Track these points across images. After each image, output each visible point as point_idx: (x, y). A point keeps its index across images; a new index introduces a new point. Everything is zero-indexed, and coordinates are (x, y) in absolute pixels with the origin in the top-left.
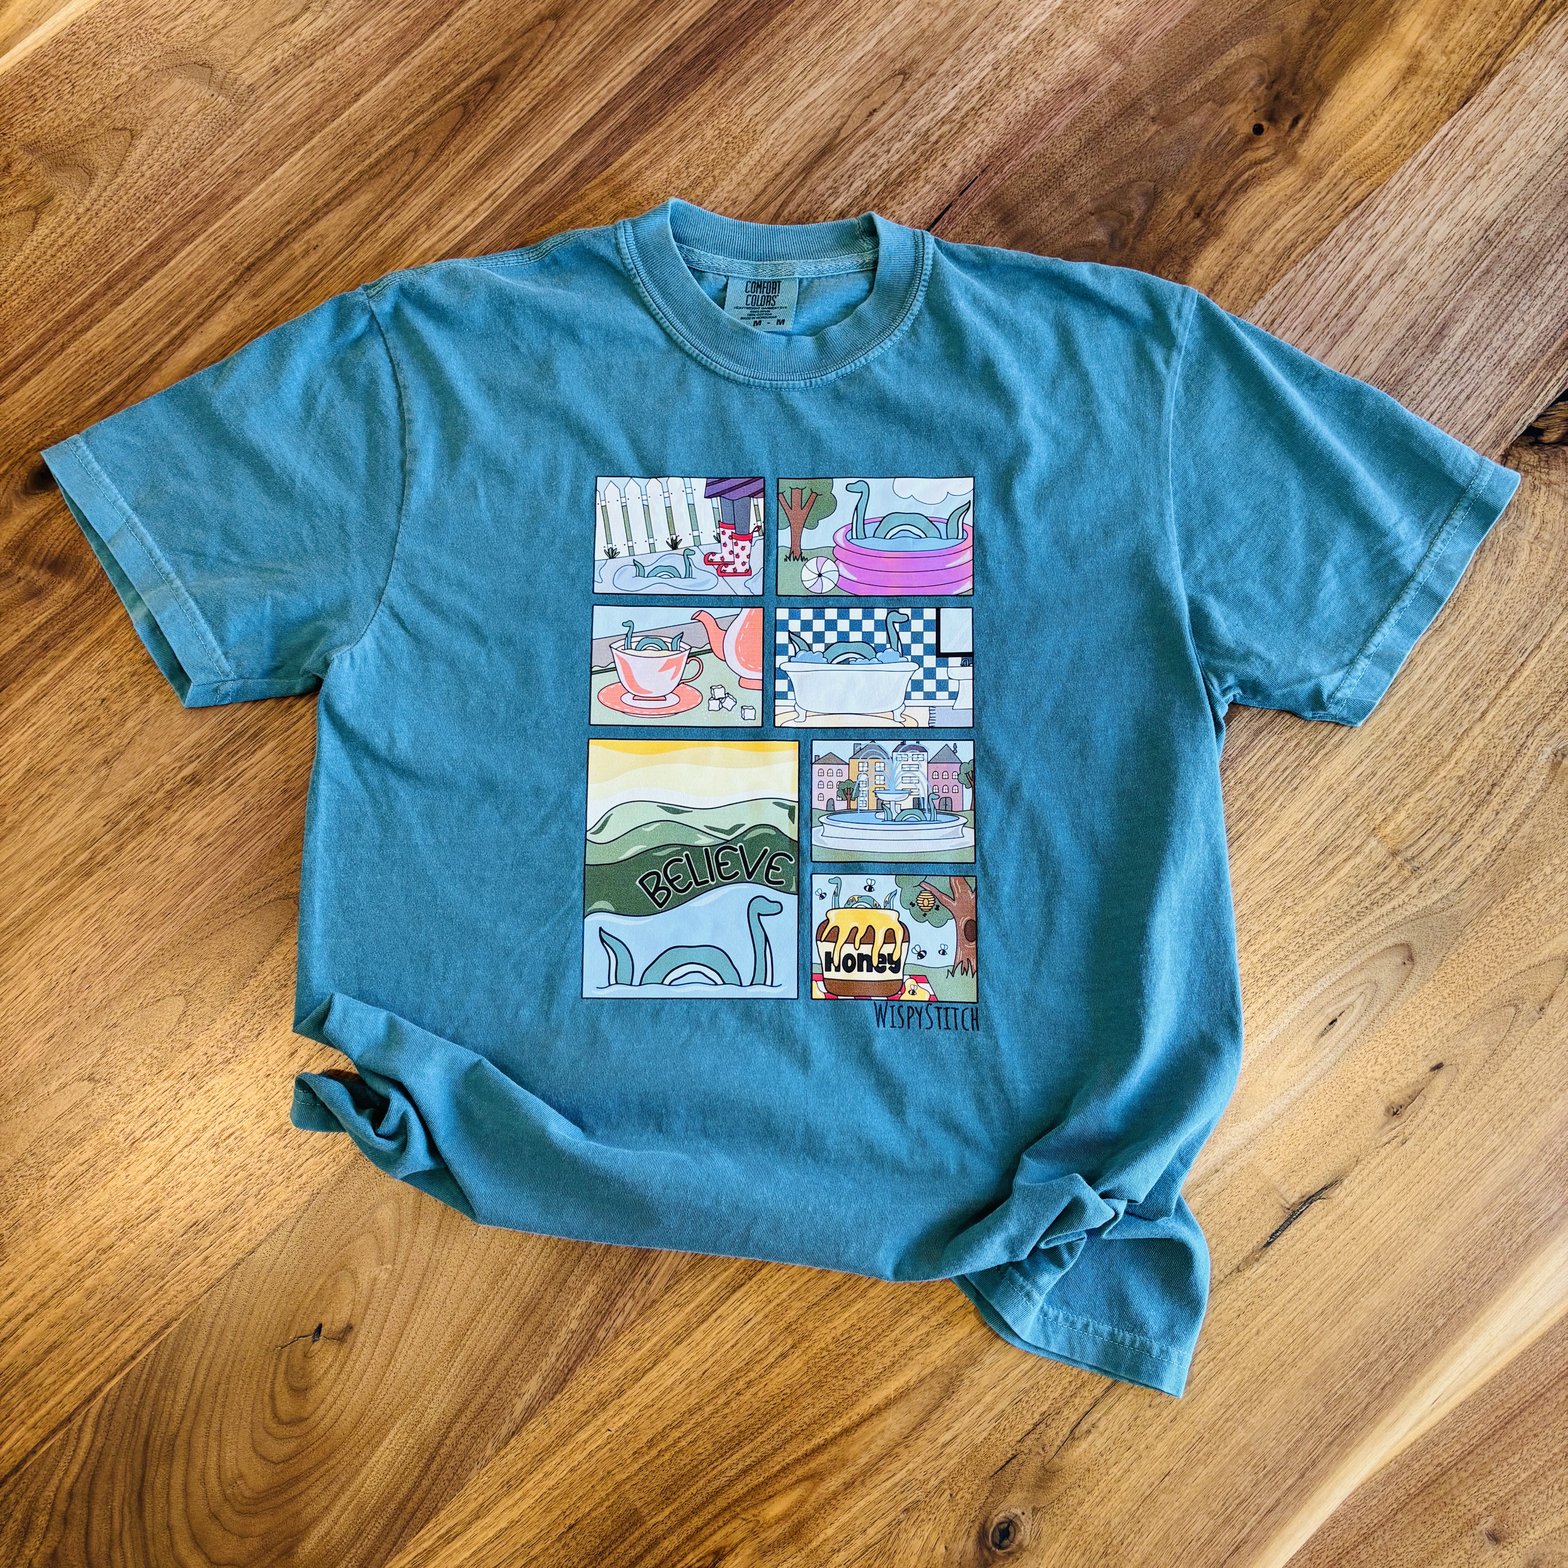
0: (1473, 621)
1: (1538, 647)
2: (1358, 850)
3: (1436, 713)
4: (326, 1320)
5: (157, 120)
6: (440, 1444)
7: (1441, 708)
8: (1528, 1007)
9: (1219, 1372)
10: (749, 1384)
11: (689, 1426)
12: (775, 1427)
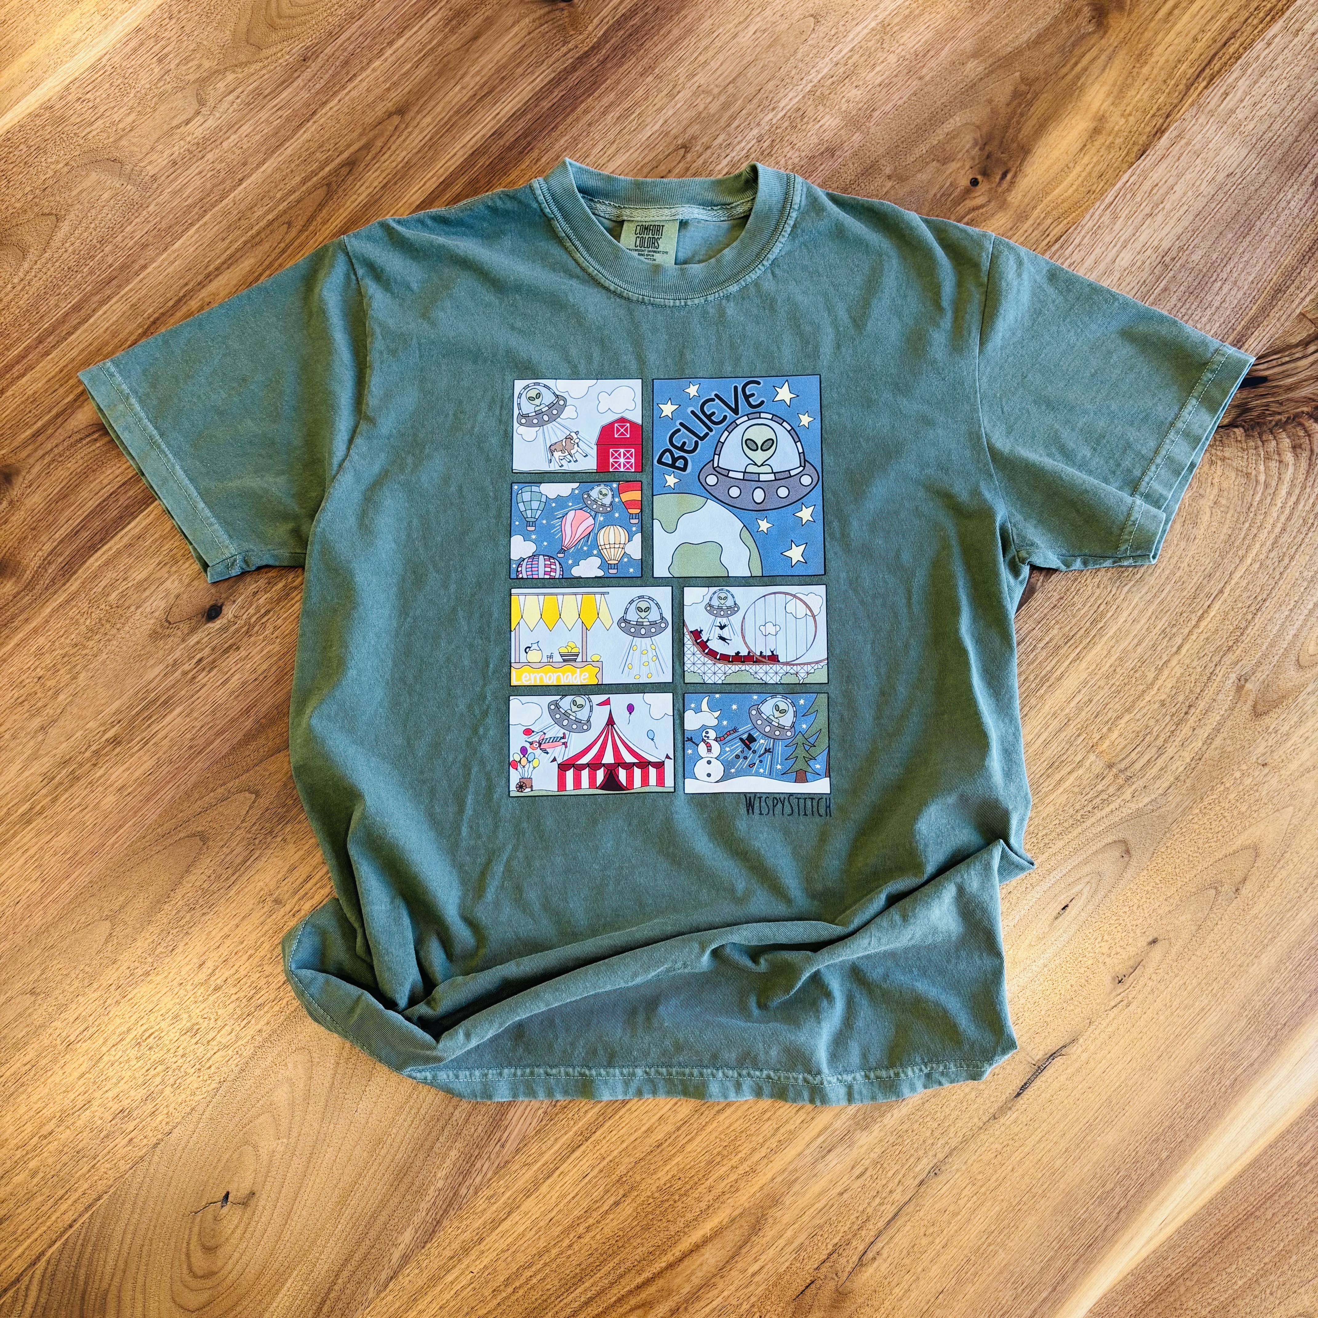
0: (1167, 572)
1: (1221, 591)
2: (1080, 764)
3: (1140, 650)
4: (232, 1188)
5: (78, 206)
6: (330, 1290)
7: (1144, 645)
8: (1226, 888)
9: (982, 1204)
10: (588, 1229)
11: (539, 1266)
12: (611, 1265)
